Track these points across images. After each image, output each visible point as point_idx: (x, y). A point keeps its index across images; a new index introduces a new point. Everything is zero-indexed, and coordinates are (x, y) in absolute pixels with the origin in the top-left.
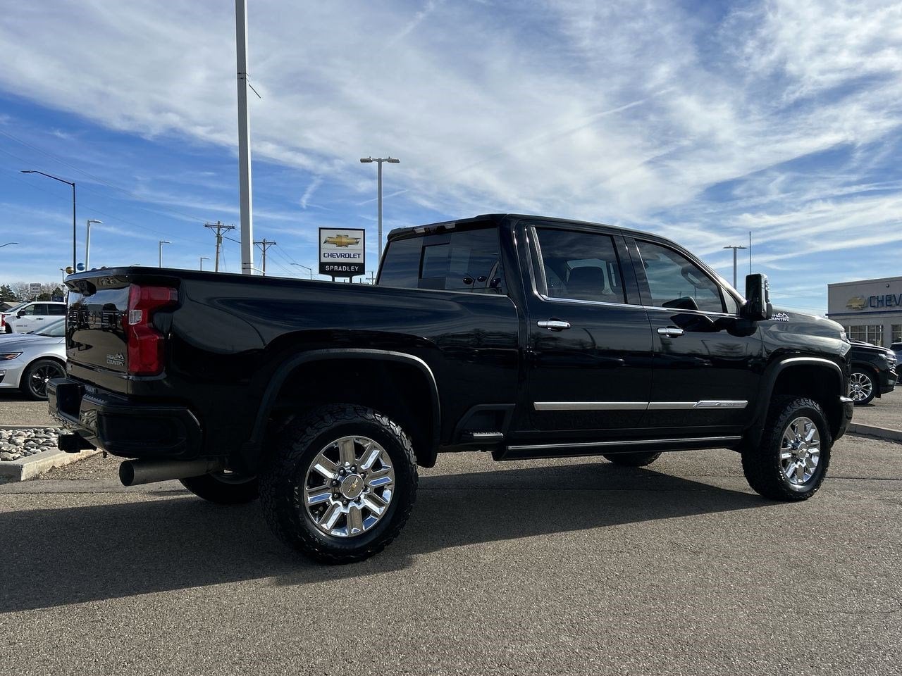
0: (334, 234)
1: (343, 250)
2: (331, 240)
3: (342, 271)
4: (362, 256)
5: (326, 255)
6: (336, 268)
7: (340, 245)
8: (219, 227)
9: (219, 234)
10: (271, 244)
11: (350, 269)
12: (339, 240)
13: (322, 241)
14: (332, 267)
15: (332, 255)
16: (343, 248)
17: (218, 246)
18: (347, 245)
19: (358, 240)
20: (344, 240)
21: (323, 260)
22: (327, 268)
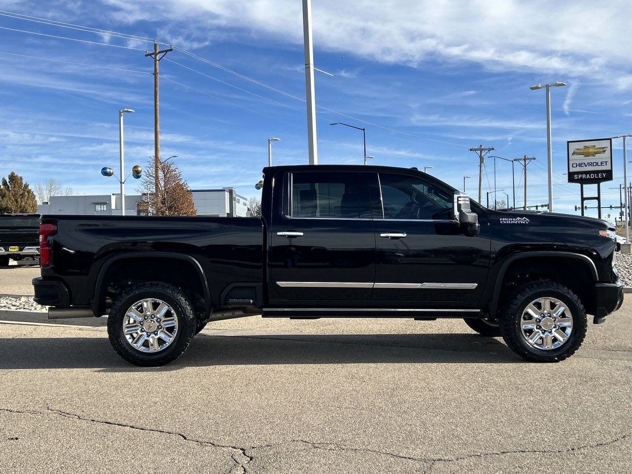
0: (581, 146)
1: (591, 159)
2: (578, 151)
3: (591, 179)
4: (608, 164)
5: (575, 165)
6: (584, 176)
7: (587, 155)
8: (481, 150)
9: (481, 156)
10: (530, 159)
11: (598, 176)
12: (587, 150)
13: (571, 153)
14: (580, 176)
15: (580, 165)
16: (591, 157)
17: (481, 166)
18: (594, 154)
19: (605, 149)
20: (591, 150)
21: (572, 170)
22: (576, 177)
